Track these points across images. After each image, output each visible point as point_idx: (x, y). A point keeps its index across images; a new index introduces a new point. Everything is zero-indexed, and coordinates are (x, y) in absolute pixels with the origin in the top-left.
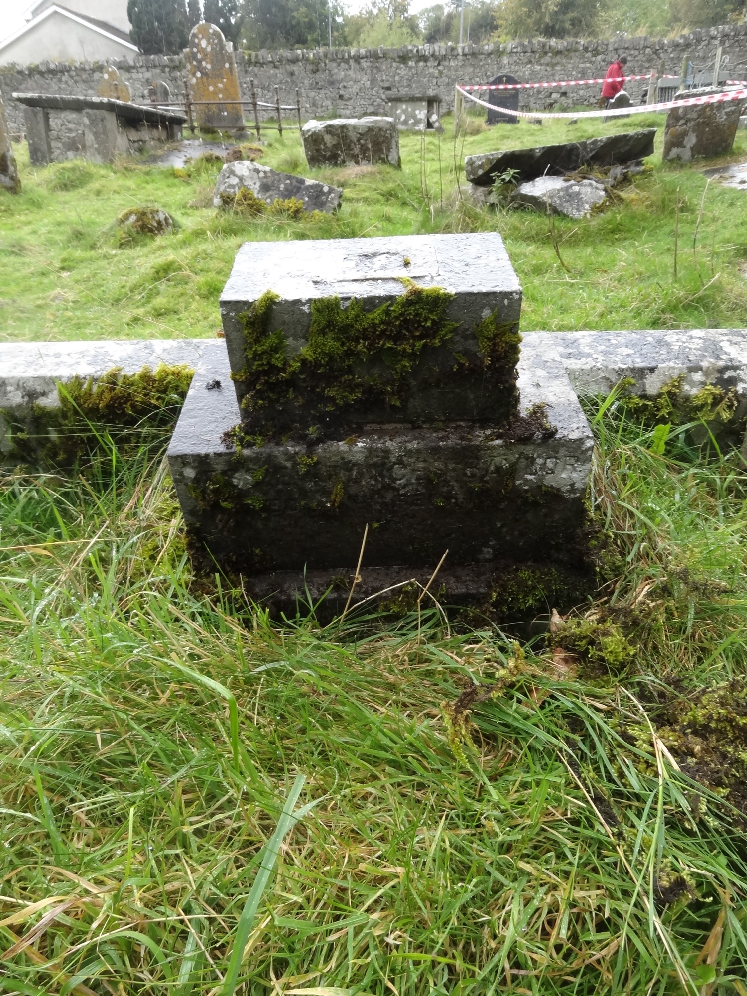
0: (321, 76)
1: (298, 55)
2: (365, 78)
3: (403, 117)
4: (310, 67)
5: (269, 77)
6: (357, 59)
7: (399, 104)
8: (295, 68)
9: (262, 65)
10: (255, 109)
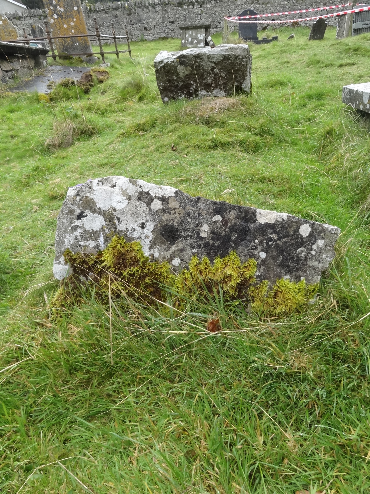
0: (133, 17)
1: (119, 5)
2: (159, 17)
3: (190, 39)
4: (126, 12)
5: (103, 19)
6: (154, 6)
7: (187, 31)
8: (117, 13)
9: (98, 12)
10: (99, 40)
